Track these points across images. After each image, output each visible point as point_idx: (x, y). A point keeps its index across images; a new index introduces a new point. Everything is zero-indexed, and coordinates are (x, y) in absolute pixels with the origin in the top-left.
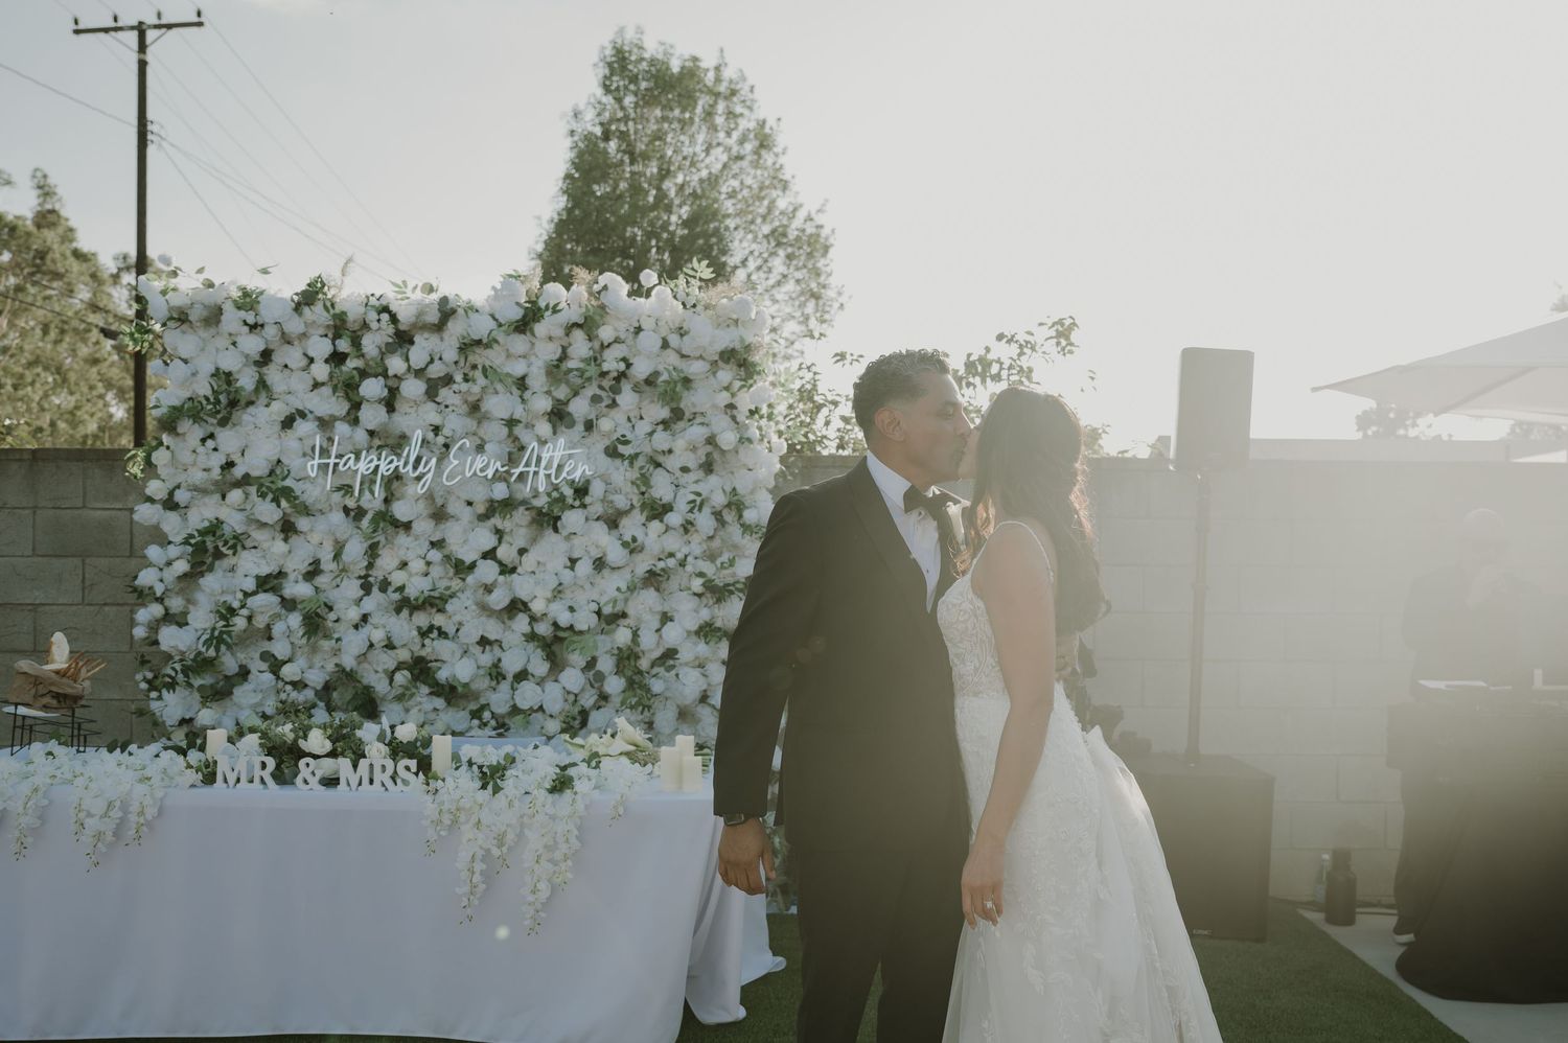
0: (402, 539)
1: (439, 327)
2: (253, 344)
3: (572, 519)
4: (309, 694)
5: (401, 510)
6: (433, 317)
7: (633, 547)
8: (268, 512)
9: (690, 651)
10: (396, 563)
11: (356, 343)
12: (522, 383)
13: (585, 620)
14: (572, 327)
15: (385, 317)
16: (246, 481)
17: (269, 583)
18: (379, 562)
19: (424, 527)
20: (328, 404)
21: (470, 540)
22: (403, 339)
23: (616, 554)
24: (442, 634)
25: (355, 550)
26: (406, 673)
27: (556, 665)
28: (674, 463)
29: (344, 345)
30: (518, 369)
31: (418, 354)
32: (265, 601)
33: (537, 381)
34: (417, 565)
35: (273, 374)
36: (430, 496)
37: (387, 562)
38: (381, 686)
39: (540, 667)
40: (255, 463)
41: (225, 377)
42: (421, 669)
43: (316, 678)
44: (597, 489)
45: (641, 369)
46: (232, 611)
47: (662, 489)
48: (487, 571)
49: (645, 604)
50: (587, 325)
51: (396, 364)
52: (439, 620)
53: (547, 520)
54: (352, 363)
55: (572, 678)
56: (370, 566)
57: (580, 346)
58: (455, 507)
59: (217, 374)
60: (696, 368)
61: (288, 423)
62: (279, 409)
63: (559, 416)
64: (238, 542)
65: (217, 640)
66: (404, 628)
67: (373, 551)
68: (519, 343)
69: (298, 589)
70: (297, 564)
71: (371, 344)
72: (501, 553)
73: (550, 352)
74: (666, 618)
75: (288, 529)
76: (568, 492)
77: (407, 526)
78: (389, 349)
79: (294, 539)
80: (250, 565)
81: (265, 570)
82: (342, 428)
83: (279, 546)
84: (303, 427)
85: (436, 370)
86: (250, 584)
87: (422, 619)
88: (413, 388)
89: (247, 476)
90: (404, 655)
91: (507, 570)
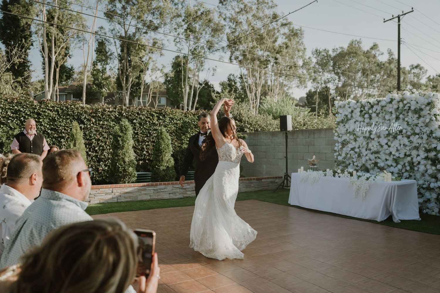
0: (373, 141)
1: (378, 104)
2: (350, 110)
3: (399, 137)
4: (359, 168)
5: (372, 136)
6: (376, 102)
7: (411, 142)
8: (352, 137)
9: (423, 162)
10: (372, 145)
11: (364, 108)
12: (391, 113)
13: (402, 156)
14: (399, 102)
15: (368, 103)
16: (349, 132)
17: (353, 149)
18: (369, 145)
19: (376, 139)
20: (360, 119)
21: (383, 141)
22: (372, 107)
23: (407, 143)
24: (379, 158)
25: (365, 143)
26: (373, 165)
27: (397, 163)
28: (419, 125)
29: (362, 109)
30: (390, 110)
31: (374, 109)
32: (352, 152)
33: (393, 112)
34: (375, 146)
35: (353, 114)
36: (376, 134)
37: (370, 145)
38: (369, 167)
39: (394, 164)
40: (350, 130)
41: (347, 116)
42: (376, 164)
43: (360, 165)
44: (404, 131)
45: (413, 108)
46: (348, 154)
47: (417, 130)
48: (386, 147)
49: (414, 153)
50: (402, 100)
51: (370, 111)
52: (379, 156)
53: (395, 137)
54: (364, 112)
55: (400, 167)
56: (368, 146)
57: (401, 105)
58: (382, 136)
59: (345, 115)
60: (423, 107)
61: (355, 122)
62: (354, 120)
63: (397, 118)
64: (348, 142)
65: (345, 158)
66: (372, 157)
67: (368, 143)
68: (391, 105)
69: (357, 150)
70: (357, 146)
71: (366, 108)
72: (388, 143)
73: (396, 107)
74: (418, 155)
75: (355, 140)
76: (398, 132)
77: (373, 139)
78: (369, 109)
79: (357, 142)
80: (350, 146)
81: (352, 147)
82: (362, 123)
83: (354, 143)
84: (357, 123)
85: (378, 112)
86: (350, 149)
87: (376, 155)
88: (374, 115)
89: (350, 132)
90: (373, 162)
91: (389, 146)
